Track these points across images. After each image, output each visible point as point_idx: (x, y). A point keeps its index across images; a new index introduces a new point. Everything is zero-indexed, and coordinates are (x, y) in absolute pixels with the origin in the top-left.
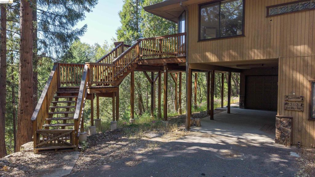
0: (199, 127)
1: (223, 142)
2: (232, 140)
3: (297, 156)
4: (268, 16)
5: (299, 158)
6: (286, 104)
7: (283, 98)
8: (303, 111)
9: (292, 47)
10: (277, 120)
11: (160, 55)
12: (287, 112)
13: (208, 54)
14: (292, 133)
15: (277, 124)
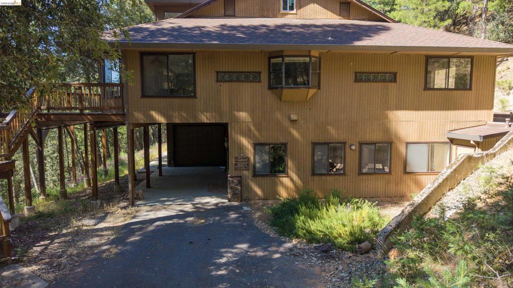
0: (142, 200)
1: (181, 211)
2: (188, 207)
3: (248, 209)
4: (218, 81)
5: (251, 211)
6: (236, 164)
7: (233, 158)
8: (248, 170)
9: (236, 113)
10: (229, 180)
11: (81, 110)
12: (237, 171)
13: (154, 113)
14: (241, 190)
15: (230, 184)
